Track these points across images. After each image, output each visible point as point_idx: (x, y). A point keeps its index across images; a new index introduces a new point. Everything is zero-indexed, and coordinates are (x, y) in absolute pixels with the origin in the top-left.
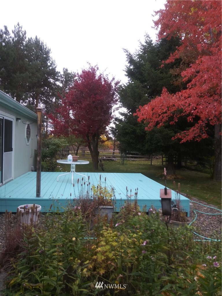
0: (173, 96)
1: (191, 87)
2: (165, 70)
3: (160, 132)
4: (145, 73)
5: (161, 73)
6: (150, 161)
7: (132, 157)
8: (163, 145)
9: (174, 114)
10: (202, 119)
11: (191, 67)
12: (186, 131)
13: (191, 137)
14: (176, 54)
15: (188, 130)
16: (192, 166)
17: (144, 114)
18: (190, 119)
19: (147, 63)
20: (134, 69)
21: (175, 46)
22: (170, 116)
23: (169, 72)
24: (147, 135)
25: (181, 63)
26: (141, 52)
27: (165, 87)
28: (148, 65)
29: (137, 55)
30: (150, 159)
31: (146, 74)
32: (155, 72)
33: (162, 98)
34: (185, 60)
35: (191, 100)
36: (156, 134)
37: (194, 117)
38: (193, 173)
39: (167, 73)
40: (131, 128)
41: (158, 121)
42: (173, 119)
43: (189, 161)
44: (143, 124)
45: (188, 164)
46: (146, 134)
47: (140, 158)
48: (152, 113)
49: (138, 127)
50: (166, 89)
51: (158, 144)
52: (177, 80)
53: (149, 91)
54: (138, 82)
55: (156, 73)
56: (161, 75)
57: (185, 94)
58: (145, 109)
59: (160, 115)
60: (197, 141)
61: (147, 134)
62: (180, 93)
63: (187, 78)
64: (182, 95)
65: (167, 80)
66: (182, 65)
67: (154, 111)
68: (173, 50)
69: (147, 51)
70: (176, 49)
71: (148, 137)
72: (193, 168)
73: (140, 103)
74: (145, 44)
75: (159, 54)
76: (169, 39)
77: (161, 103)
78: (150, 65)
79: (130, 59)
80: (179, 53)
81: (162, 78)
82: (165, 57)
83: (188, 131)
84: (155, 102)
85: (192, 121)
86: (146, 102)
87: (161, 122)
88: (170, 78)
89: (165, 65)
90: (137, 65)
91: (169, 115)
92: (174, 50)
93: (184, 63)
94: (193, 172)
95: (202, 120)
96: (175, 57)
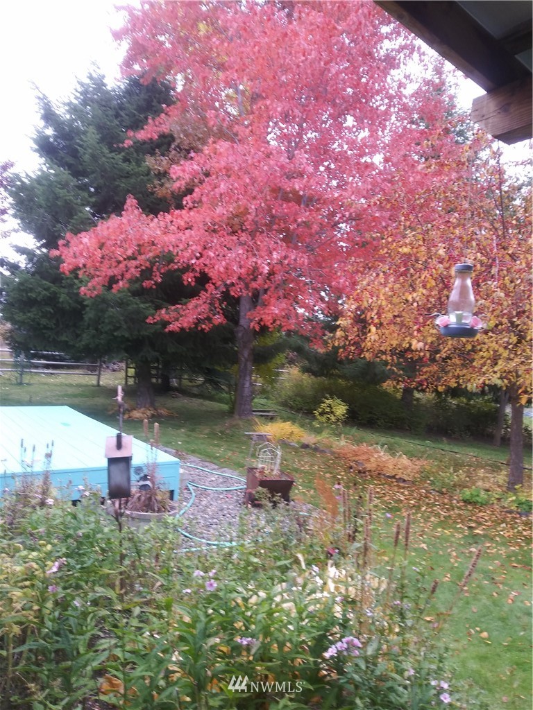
0: (152, 220)
1: (191, 205)
2: (135, 155)
3: (121, 304)
4: (85, 154)
5: (126, 160)
6: (96, 377)
7: (47, 367)
8: (126, 336)
9: (153, 264)
10: (214, 282)
11: (192, 158)
12: (179, 306)
13: (191, 320)
14: (161, 121)
15: (185, 304)
16: (193, 386)
17: (78, 254)
18: (188, 278)
19: (92, 129)
20: (56, 137)
21: (160, 103)
22: (143, 268)
23: (145, 162)
24: (88, 309)
25: (173, 146)
26: (77, 98)
27: (132, 196)
28: (92, 136)
29: (64, 104)
30: (95, 371)
31: (87, 156)
32: (110, 155)
33: (124, 220)
34: (181, 142)
35: (191, 236)
36: (111, 309)
37: (198, 275)
38: (195, 404)
39: (138, 163)
40: (45, 289)
41: (114, 276)
42: (151, 275)
43: (186, 377)
44: (76, 281)
45: (186, 382)
46: (84, 307)
47: (69, 367)
48: (100, 255)
49: (64, 287)
50: (135, 201)
51: (115, 334)
52: (162, 185)
53: (93, 200)
54: (66, 172)
55: (113, 158)
56: (125, 165)
57: (179, 221)
58: (81, 243)
59: (119, 262)
60: (203, 330)
61: (87, 306)
62: (168, 217)
63: (183, 182)
64: (171, 222)
65: (139, 180)
66: (174, 152)
67: (104, 251)
68: (155, 112)
69: (92, 100)
70: (162, 111)
71: (89, 315)
72: (195, 391)
73: (70, 227)
74: (87, 81)
75: (122, 113)
76: (146, 84)
77: (121, 233)
78: (98, 137)
79: (45, 109)
80: (168, 123)
81: (128, 173)
82: (137, 125)
83: (184, 307)
84: (108, 228)
85: (193, 284)
86: (85, 225)
87: (122, 280)
88: (145, 178)
89: (134, 143)
90: (64, 129)
91: (141, 265)
92: (157, 112)
93: (178, 146)
94: (194, 399)
95: (214, 284)
96: (159, 129)
